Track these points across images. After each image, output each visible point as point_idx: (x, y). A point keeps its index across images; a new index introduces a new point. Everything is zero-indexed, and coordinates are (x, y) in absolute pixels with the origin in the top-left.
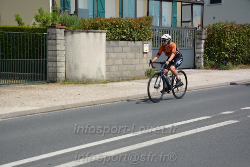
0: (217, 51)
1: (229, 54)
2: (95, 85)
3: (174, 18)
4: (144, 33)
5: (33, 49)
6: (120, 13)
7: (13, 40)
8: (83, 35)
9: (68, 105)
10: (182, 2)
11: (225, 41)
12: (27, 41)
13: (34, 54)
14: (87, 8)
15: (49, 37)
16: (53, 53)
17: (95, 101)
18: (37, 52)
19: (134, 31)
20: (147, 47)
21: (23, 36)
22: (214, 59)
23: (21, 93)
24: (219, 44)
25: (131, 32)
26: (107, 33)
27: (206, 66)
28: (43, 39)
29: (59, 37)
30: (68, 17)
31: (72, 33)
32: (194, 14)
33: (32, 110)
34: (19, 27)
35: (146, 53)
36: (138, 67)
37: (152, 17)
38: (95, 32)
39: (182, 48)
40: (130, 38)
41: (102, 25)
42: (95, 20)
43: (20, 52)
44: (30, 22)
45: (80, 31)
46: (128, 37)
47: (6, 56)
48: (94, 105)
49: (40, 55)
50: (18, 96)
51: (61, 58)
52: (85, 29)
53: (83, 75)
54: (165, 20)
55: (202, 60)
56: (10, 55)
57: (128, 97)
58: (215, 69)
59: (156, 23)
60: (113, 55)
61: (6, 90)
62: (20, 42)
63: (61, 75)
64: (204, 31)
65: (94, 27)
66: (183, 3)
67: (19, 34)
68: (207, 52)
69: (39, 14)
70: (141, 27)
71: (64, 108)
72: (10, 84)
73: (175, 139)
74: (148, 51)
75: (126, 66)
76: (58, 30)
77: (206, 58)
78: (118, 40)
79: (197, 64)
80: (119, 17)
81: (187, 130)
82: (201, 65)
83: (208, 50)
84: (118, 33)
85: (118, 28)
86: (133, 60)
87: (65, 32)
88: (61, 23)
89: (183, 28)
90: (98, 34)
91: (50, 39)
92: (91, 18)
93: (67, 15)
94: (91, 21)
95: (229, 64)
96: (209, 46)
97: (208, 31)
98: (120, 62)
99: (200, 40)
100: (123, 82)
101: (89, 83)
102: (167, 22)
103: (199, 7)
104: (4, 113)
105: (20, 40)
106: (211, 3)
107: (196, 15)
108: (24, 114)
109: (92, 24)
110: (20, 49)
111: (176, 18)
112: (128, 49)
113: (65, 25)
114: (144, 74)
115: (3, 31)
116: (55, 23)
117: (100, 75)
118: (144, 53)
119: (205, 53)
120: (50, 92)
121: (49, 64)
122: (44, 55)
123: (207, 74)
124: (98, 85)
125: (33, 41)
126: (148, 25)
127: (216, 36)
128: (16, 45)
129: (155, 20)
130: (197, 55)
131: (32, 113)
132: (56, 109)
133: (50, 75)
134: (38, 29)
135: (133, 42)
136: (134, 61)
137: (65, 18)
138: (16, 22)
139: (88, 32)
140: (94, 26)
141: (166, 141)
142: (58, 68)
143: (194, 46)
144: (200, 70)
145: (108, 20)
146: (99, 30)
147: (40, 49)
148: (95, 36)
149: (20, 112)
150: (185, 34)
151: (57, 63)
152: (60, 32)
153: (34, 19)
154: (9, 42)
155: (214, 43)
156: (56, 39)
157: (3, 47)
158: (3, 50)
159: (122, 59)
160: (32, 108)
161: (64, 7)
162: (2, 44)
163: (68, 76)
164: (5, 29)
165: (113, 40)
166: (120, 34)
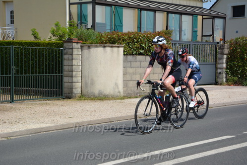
0: (240, 67)
2: (112, 101)
3: (194, 32)
5: (49, 64)
6: (138, 27)
7: (29, 54)
8: (100, 50)
9: (83, 122)
10: (203, 16)
12: (43, 56)
13: (49, 69)
14: (104, 22)
15: (65, 51)
16: (70, 68)
17: (112, 118)
18: (53, 67)
21: (39, 51)
22: (236, 75)
23: (36, 110)
24: (242, 59)
25: (149, 47)
26: (124, 47)
27: (229, 82)
28: (59, 54)
29: (75, 52)
30: (85, 31)
31: (89, 47)
32: (215, 28)
33: (47, 127)
34: (35, 41)
37: (172, 31)
38: (112, 47)
39: (203, 63)
40: (148, 53)
41: (120, 39)
42: (113, 34)
43: (36, 67)
44: (47, 37)
45: (97, 46)
46: (146, 52)
47: (22, 71)
48: (111, 122)
49: (56, 70)
50: (33, 112)
51: (77, 74)
52: (102, 43)
53: (99, 91)
54: (185, 34)
55: (224, 75)
56: (25, 70)
58: (238, 85)
59: (176, 37)
60: (130, 70)
61: (21, 106)
62: (36, 57)
63: (77, 91)
64: (226, 46)
66: (204, 17)
67: (35, 49)
68: (229, 67)
69: (56, 28)
72: (25, 100)
73: (195, 159)
76: (74, 45)
77: (228, 74)
78: (136, 54)
79: (219, 80)
80: (137, 31)
81: (208, 151)
82: (222, 81)
84: (136, 47)
85: (136, 42)
87: (81, 46)
88: (77, 37)
89: (204, 42)
90: (115, 49)
91: (66, 54)
92: (108, 32)
93: (84, 29)
94: (108, 35)
96: (231, 61)
97: (231, 45)
98: (138, 78)
99: (222, 55)
101: (106, 100)
102: (187, 36)
103: (221, 21)
104: (18, 130)
105: (36, 54)
106: (234, 16)
107: (218, 29)
108: (39, 131)
109: (109, 38)
110: (36, 64)
111: (196, 32)
112: (146, 64)
113: (82, 39)
115: (19, 45)
116: (72, 37)
117: (117, 90)
119: (227, 68)
120: (65, 108)
121: (65, 79)
122: (61, 70)
123: (230, 90)
124: (115, 101)
125: (49, 56)
126: (168, 39)
127: (239, 50)
128: (32, 60)
129: (174, 34)
130: (219, 71)
131: (47, 130)
132: (72, 126)
133: (65, 90)
134: (54, 43)
136: (153, 77)
137: (82, 32)
138: (33, 37)
139: (105, 47)
140: (111, 40)
141: (186, 162)
142: (74, 84)
143: (216, 61)
144: (222, 87)
145: (126, 34)
146: (116, 45)
147: (56, 64)
148: (112, 51)
149: (35, 129)
150: (206, 48)
151: (73, 78)
152: (76, 46)
153: (50, 33)
154: (25, 57)
155: (237, 58)
156: (72, 54)
157: (18, 61)
158: (18, 65)
159: (140, 74)
160: (47, 125)
161: (81, 20)
162: (18, 59)
163: (85, 92)
164: (21, 44)
165: (131, 55)
166: (138, 49)
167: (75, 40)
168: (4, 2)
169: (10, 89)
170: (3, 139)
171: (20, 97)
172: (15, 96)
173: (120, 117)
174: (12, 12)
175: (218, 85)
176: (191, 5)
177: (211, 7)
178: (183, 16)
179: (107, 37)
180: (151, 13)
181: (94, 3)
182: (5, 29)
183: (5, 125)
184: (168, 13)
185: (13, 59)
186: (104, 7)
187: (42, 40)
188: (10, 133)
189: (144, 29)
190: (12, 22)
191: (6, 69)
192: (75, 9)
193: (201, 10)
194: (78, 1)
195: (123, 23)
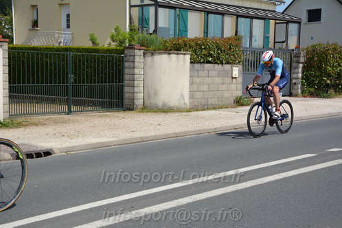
0: (317, 77)
1: (331, 80)
2: (177, 114)
3: (266, 38)
4: (234, 55)
5: (109, 72)
6: (204, 32)
7: (87, 62)
8: (165, 57)
9: (148, 137)
10: (275, 20)
11: (326, 65)
12: (102, 64)
13: (109, 78)
14: (167, 26)
15: (126, 58)
16: (131, 76)
17: (178, 133)
18: (113, 76)
19: (222, 52)
20: (236, 71)
21: (98, 58)
22: (313, 85)
23: (96, 122)
24: (320, 68)
25: (219, 54)
26: (191, 55)
27: (304, 94)
28: (120, 61)
29: (137, 59)
30: (148, 36)
31: (152, 54)
32: (289, 33)
33: (108, 142)
34: (94, 47)
35: (236, 78)
36: (226, 94)
37: (242, 37)
38: (178, 54)
40: (217, 61)
41: (186, 46)
43: (95, 76)
44: (105, 43)
45: (161, 53)
46: (214, 60)
47: (79, 79)
48: (177, 137)
49: (116, 79)
50: (92, 125)
51: (139, 83)
52: (166, 50)
53: (163, 102)
54: (256, 41)
55: (300, 86)
56: (84, 79)
57: (216, 129)
58: (315, 97)
59: (245, 43)
60: (197, 80)
61: (80, 118)
62: (94, 65)
63: (139, 102)
64: (302, 54)
65: (176, 47)
66: (277, 21)
67: (94, 55)
68: (305, 77)
69: (115, 33)
70: (230, 48)
71: (143, 140)
72: (83, 111)
74: (237, 76)
75: (212, 93)
76: (136, 51)
77: (304, 84)
78: (203, 62)
79: (293, 91)
80: (203, 36)
82: (297, 92)
83: (307, 76)
84: (204, 55)
85: (204, 49)
86: (221, 86)
87: (144, 53)
88: (139, 43)
89: (277, 50)
90: (181, 57)
91: (127, 61)
92: (172, 38)
93: (145, 33)
94: (173, 41)
95: (331, 91)
96: (307, 70)
97: (307, 53)
98: (205, 88)
99: (297, 64)
100: (208, 111)
101: (170, 112)
102: (258, 42)
105: (95, 62)
106: (308, 21)
107: (292, 35)
108: (100, 146)
109: (175, 44)
110: (95, 72)
111: (268, 38)
112: (215, 73)
113: (143, 46)
114: (232, 101)
115: (76, 52)
116: (133, 43)
117: (182, 102)
118: (233, 78)
119: (303, 78)
120: (127, 121)
121: (126, 89)
122: (121, 80)
123: (306, 102)
125: (109, 64)
126: (238, 46)
127: (316, 59)
128: (91, 67)
130: (294, 81)
131: (108, 145)
133: (126, 101)
134: (114, 50)
135: (220, 65)
136: (221, 88)
137: (144, 37)
138: (91, 42)
139: (170, 54)
142: (135, 94)
143: (290, 71)
144: (297, 98)
145: (193, 40)
146: (182, 52)
147: (116, 72)
148: (178, 59)
149: (95, 144)
151: (135, 88)
152: (139, 53)
153: (109, 39)
154: (84, 64)
155: (314, 67)
156: (134, 62)
157: (76, 69)
158: (76, 74)
159: (208, 84)
160: (108, 140)
161: (142, 25)
162: (76, 67)
163: (147, 103)
164: (78, 50)
165: (198, 63)
166: (206, 56)
167: (138, 46)
168: (60, 4)
169: (67, 99)
170: (62, 154)
171: (79, 108)
172: (72, 107)
173: (187, 132)
174: (68, 16)
175: (293, 96)
176: (264, 8)
177: (284, 11)
178: (254, 20)
179: (172, 43)
180: (219, 17)
181: (158, 5)
182: (61, 34)
183: (64, 138)
184: (238, 16)
185: (70, 67)
186: (167, 10)
187: (100, 47)
188: (70, 147)
189: (211, 35)
190: (68, 26)
191: (63, 78)
192: (136, 11)
193: (274, 14)
194: (139, 3)
195: (189, 28)
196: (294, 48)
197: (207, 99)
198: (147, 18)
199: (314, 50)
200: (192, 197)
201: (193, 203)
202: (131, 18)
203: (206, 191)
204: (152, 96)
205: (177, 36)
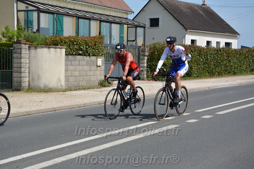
1: (166, 69)
2: (55, 93)
3: (121, 38)
4: (98, 49)
6: (76, 32)
8: (45, 50)
9: (32, 111)
10: (128, 25)
14: (48, 27)
15: (15, 51)
16: (18, 65)
17: (56, 108)
19: (89, 47)
20: (100, 61)
25: (87, 48)
26: (66, 49)
27: (149, 78)
28: (9, 53)
29: (23, 51)
30: (32, 34)
31: (36, 48)
32: (138, 35)
35: (100, 66)
36: (93, 79)
37: (104, 36)
38: (56, 48)
40: (86, 53)
41: (62, 42)
42: (56, 37)
45: (42, 47)
46: (84, 53)
48: (55, 111)
49: (6, 66)
51: (25, 70)
52: (46, 45)
53: (45, 84)
54: (114, 39)
55: (145, 72)
57: (85, 104)
59: (107, 41)
60: (71, 68)
63: (25, 84)
64: (147, 49)
65: (54, 43)
66: (129, 26)
68: (149, 67)
69: (5, 31)
70: (95, 45)
71: (28, 114)
74: (101, 65)
75: (82, 77)
76: (23, 45)
77: (148, 71)
78: (76, 55)
79: (141, 76)
80: (75, 35)
82: (144, 77)
83: (150, 65)
84: (76, 49)
85: (76, 45)
86: (89, 72)
87: (29, 47)
88: (25, 39)
89: (129, 46)
90: (59, 50)
91: (15, 53)
92: (51, 36)
93: (30, 31)
94: (52, 38)
96: (150, 61)
97: (150, 49)
98: (77, 73)
99: (143, 57)
100: (79, 91)
101: (50, 92)
102: (116, 41)
103: (142, 29)
106: (151, 26)
107: (139, 36)
109: (53, 41)
111: (123, 37)
112: (84, 63)
113: (29, 41)
114: (97, 84)
116: (20, 39)
117: (59, 84)
118: (97, 66)
119: (147, 67)
120: (15, 99)
121: (15, 75)
122: (11, 67)
123: (150, 84)
124: (58, 93)
126: (101, 43)
127: (156, 53)
129: (105, 39)
130: (141, 69)
132: (21, 115)
133: (15, 84)
134: (4, 44)
135: (88, 57)
137: (29, 35)
139: (49, 48)
142: (22, 79)
143: (139, 61)
144: (144, 81)
145: (67, 38)
146: (59, 47)
147: (6, 61)
148: (56, 52)
151: (22, 74)
152: (25, 47)
156: (21, 53)
159: (79, 71)
161: (28, 25)
163: (32, 85)
165: (71, 55)
166: (78, 50)
167: (24, 41)
173: (63, 107)
175: (141, 80)
176: (119, 16)
177: (134, 19)
178: (113, 24)
179: (51, 40)
180: (87, 21)
181: (39, 11)
184: (101, 21)
186: (47, 14)
189: (81, 34)
192: (22, 15)
193: (127, 21)
194: (25, 9)
195: (64, 29)
196: (141, 45)
197: (79, 82)
198: (31, 20)
199: (154, 47)
200: (65, 156)
201: (66, 161)
202: (18, 20)
203: (76, 152)
204: (36, 79)
205: (55, 35)
